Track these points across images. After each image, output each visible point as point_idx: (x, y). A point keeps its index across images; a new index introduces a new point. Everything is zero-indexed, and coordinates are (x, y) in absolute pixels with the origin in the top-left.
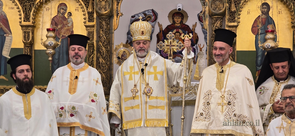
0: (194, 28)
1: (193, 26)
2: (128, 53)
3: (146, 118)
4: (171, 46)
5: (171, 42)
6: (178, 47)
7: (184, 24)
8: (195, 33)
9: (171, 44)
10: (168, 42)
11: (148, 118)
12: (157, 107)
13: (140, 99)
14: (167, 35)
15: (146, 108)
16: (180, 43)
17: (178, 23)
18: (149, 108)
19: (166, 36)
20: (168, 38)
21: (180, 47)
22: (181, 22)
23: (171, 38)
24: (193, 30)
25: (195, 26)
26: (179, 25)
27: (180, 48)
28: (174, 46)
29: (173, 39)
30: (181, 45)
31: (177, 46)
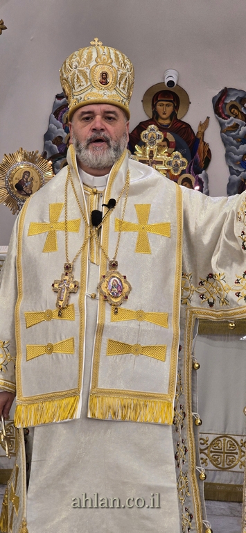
0: (202, 131)
1: (201, 125)
2: (36, 178)
3: (94, 387)
4: (152, 163)
5: (151, 152)
6: (170, 168)
7: (180, 121)
8: (205, 143)
9: (151, 157)
10: (144, 153)
11: (101, 386)
12: (137, 350)
13: (77, 318)
14: (144, 133)
15: (98, 350)
16: (177, 157)
17: (164, 116)
18: (110, 351)
19: (140, 136)
20: (146, 141)
21: (177, 165)
22: (173, 116)
23: (152, 143)
24: (200, 136)
25: (204, 125)
26: (167, 122)
27: (176, 170)
28: (160, 163)
29: (159, 145)
30: (179, 162)
31: (169, 163)
